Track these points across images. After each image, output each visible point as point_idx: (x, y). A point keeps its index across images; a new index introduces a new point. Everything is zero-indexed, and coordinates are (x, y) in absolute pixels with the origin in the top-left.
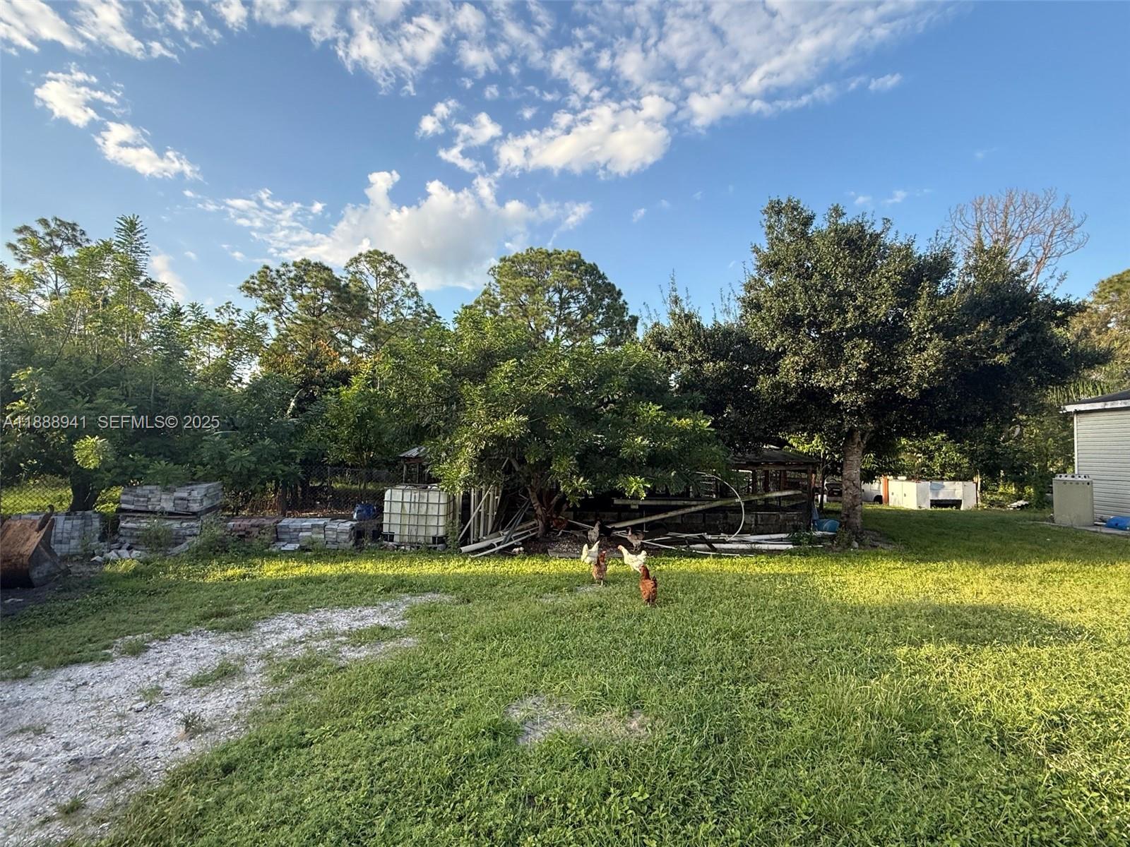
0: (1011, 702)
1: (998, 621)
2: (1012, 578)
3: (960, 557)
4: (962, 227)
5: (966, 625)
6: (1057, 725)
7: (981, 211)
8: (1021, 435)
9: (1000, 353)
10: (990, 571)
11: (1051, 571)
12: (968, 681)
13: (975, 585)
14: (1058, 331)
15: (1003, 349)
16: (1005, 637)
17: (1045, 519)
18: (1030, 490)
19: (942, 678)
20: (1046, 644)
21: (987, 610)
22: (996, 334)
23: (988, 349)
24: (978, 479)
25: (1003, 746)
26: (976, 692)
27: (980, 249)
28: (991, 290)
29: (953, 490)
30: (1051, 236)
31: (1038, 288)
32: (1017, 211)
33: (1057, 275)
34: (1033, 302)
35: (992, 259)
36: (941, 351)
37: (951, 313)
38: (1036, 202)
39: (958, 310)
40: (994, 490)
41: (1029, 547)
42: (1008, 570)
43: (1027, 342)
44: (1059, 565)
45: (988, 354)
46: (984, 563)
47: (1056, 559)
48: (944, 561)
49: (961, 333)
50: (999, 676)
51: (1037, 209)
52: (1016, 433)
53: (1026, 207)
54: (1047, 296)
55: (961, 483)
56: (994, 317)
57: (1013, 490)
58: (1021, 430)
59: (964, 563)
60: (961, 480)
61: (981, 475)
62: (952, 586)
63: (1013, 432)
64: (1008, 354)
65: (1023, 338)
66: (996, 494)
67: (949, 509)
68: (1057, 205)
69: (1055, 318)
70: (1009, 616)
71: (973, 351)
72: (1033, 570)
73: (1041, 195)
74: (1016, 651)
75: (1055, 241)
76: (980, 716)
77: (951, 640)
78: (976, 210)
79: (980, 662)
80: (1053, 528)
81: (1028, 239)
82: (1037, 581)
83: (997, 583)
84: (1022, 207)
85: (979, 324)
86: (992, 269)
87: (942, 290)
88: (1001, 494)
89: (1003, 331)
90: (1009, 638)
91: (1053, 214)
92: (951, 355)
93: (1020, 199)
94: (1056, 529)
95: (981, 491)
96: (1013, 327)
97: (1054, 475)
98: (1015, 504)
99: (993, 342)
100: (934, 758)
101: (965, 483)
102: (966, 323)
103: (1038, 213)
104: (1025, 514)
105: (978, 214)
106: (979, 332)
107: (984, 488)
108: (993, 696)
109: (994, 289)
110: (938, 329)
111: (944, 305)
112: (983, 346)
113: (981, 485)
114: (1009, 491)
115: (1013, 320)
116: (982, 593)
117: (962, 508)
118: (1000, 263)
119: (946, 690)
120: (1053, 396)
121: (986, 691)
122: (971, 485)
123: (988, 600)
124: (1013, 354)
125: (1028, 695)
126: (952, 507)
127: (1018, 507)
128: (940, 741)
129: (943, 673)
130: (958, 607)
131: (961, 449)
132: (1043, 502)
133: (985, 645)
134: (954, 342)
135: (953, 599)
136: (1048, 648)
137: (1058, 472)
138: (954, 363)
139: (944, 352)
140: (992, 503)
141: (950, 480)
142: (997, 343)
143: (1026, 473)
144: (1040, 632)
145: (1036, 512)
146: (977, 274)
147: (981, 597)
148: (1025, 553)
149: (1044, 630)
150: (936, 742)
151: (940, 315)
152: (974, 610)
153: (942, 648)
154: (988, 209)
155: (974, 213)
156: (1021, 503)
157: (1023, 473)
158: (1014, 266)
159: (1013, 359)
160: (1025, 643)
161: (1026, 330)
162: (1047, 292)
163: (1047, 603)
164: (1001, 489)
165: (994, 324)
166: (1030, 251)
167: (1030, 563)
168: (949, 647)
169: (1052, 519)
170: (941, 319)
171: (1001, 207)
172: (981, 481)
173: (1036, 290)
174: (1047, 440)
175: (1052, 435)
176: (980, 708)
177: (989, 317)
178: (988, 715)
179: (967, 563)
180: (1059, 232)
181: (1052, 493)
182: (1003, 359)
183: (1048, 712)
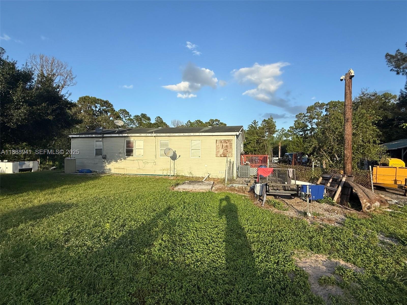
0: (53, 233)
1: (48, 209)
2: (52, 194)
3: (32, 190)
4: (35, 63)
5: (36, 213)
6: (67, 234)
7: (43, 60)
8: (55, 144)
9: (50, 115)
10: (44, 193)
11: (64, 189)
12: (38, 232)
13: (39, 198)
14: (68, 111)
15: (51, 114)
16: (50, 213)
17: (62, 172)
18: (57, 163)
19: (28, 234)
20: (63, 211)
21: (44, 206)
22: (48, 108)
23: (46, 113)
24: (39, 160)
25: (51, 247)
26: (41, 234)
27: (42, 75)
28: (47, 92)
29: (30, 164)
30: (66, 78)
31: (63, 95)
32: (56, 65)
33: (69, 93)
34: (61, 100)
35: (48, 81)
36: (27, 111)
37: (32, 97)
38: (62, 65)
39: (34, 96)
40: (45, 164)
41: (56, 182)
42: (49, 191)
43: (59, 113)
44: (66, 186)
45: (45, 115)
46: (41, 190)
47: (65, 185)
48: (26, 192)
49: (35, 105)
50: (49, 226)
51: (62, 67)
52: (53, 143)
53: (58, 65)
54: (66, 99)
55: (32, 162)
56: (48, 102)
57: (51, 163)
58: (55, 142)
59: (34, 191)
60: (32, 161)
61: (40, 158)
62: (29, 201)
63: (52, 143)
64: (52, 116)
65: (58, 112)
66: (45, 165)
67: (27, 172)
68: (69, 69)
69: (67, 107)
70: (51, 206)
71: (40, 113)
72: (58, 189)
73: (64, 64)
74: (54, 216)
75: (67, 80)
76: (43, 241)
77: (30, 220)
78: (41, 59)
79: (42, 224)
80: (64, 175)
81: (59, 76)
82: (59, 193)
83: (47, 196)
84: (57, 65)
85: (42, 103)
86: (47, 84)
87: (27, 87)
88: (47, 165)
89: (51, 108)
90: (52, 213)
91: (67, 71)
92: (31, 113)
93: (57, 61)
94: (65, 175)
95: (40, 164)
96: (54, 107)
97: (65, 157)
98: (52, 168)
99: (47, 111)
100: (27, 263)
101: (34, 162)
102: (37, 102)
103: (62, 69)
104: (55, 171)
105: (42, 61)
106: (42, 106)
107: (41, 163)
108: (47, 233)
109: (48, 92)
110: (26, 102)
111: (29, 93)
112: (44, 112)
113: (40, 162)
114: (50, 164)
115: (54, 105)
116: (41, 201)
117: (32, 171)
118: (50, 83)
119: (30, 238)
120: (66, 132)
121: (45, 232)
122: (36, 162)
123: (43, 202)
124: (54, 116)
125: (58, 229)
126: (28, 171)
127: (53, 169)
128: (29, 256)
129: (29, 232)
130: (33, 208)
131: (32, 149)
132: (61, 166)
133: (44, 218)
134: (32, 108)
135: (30, 205)
136: (64, 212)
137: (66, 157)
138: (32, 116)
139: (29, 111)
140: (44, 168)
141: (28, 161)
142: (49, 112)
143: (56, 157)
144: (61, 208)
145: (59, 170)
146: (42, 84)
147: (41, 202)
148: (56, 184)
149: (62, 207)
150: (27, 257)
151: (28, 96)
152: (39, 207)
153: (27, 224)
154: (45, 60)
155: (40, 60)
156: (54, 167)
157: (55, 157)
158: (55, 85)
159: (54, 118)
160: (57, 213)
161: (58, 109)
162: (65, 98)
163: (63, 199)
164: (47, 163)
165: (48, 105)
166: (59, 81)
167: (57, 187)
168: (30, 223)
169: (64, 172)
170: (27, 98)
171: (50, 62)
172: (40, 161)
173: (62, 96)
174: (63, 146)
175: (64, 144)
176: (43, 239)
177: (46, 102)
178: (46, 240)
179: (35, 191)
180: (69, 78)
181: (64, 163)
182: (50, 117)
183: (64, 231)
